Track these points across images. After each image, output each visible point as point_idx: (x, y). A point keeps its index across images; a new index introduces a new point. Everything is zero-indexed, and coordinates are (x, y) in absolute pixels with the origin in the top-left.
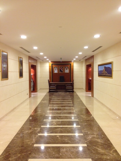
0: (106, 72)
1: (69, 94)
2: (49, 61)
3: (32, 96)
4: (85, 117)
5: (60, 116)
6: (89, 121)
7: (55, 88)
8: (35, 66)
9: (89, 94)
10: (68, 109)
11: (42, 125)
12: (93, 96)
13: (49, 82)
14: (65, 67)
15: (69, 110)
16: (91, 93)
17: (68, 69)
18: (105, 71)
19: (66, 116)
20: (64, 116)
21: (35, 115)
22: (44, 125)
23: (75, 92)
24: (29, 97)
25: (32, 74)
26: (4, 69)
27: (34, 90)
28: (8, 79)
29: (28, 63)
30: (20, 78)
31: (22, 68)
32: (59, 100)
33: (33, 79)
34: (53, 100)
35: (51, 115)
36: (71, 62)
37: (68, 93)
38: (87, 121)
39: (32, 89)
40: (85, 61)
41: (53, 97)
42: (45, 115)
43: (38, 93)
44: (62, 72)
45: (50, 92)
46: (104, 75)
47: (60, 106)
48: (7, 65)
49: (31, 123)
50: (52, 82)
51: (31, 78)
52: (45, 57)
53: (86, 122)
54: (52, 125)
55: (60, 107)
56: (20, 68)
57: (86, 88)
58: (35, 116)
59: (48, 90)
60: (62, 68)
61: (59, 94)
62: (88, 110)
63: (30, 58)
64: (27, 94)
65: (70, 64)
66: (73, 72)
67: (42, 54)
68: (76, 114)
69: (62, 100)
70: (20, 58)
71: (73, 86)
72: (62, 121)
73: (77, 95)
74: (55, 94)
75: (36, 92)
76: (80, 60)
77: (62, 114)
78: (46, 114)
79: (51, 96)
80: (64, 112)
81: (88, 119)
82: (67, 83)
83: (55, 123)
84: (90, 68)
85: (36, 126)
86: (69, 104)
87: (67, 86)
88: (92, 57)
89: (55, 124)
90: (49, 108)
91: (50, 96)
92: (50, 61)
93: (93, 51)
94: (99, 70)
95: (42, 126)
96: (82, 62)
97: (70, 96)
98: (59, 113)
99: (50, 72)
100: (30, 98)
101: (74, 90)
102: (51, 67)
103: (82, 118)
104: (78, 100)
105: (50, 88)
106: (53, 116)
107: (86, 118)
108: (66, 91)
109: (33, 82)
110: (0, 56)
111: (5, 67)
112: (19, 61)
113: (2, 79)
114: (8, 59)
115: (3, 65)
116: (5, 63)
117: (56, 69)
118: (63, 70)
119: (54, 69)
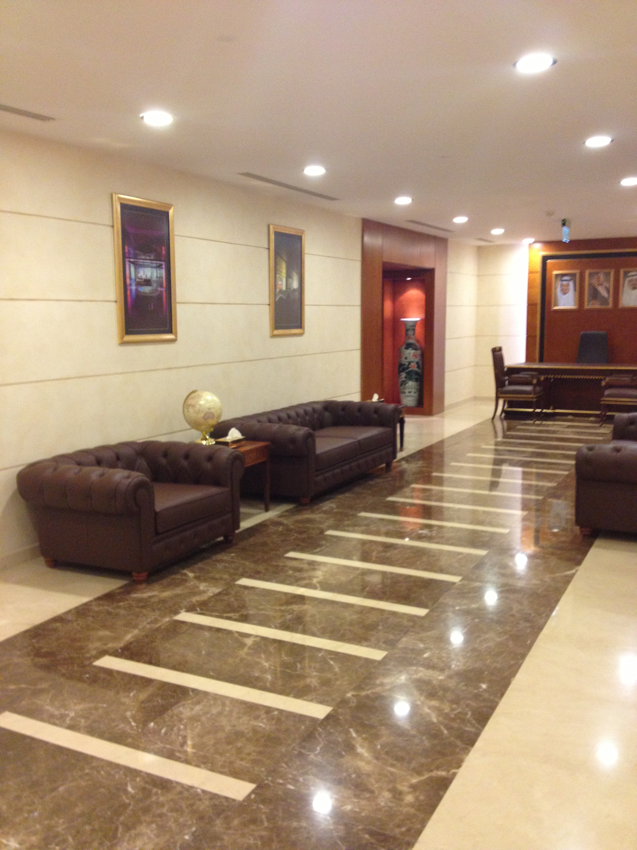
7: (531, 397)
8: (431, 272)
14: (626, 273)
25: (413, 318)
26: (146, 289)
27: (423, 405)
28: (175, 339)
29: (358, 258)
30: (278, 334)
31: (295, 285)
48: (162, 271)
50: (541, 360)
56: (282, 283)
63: (375, 228)
75: (431, 414)
87: (607, 387)
92: (530, 241)
99: (531, 305)
102: (538, 277)
108: (606, 416)
110: (113, 226)
111: (151, 277)
112: (269, 249)
113: (123, 337)
114: (176, 237)
115: (135, 268)
116: (148, 260)
117: (568, 285)
118: (608, 290)
119: (556, 288)
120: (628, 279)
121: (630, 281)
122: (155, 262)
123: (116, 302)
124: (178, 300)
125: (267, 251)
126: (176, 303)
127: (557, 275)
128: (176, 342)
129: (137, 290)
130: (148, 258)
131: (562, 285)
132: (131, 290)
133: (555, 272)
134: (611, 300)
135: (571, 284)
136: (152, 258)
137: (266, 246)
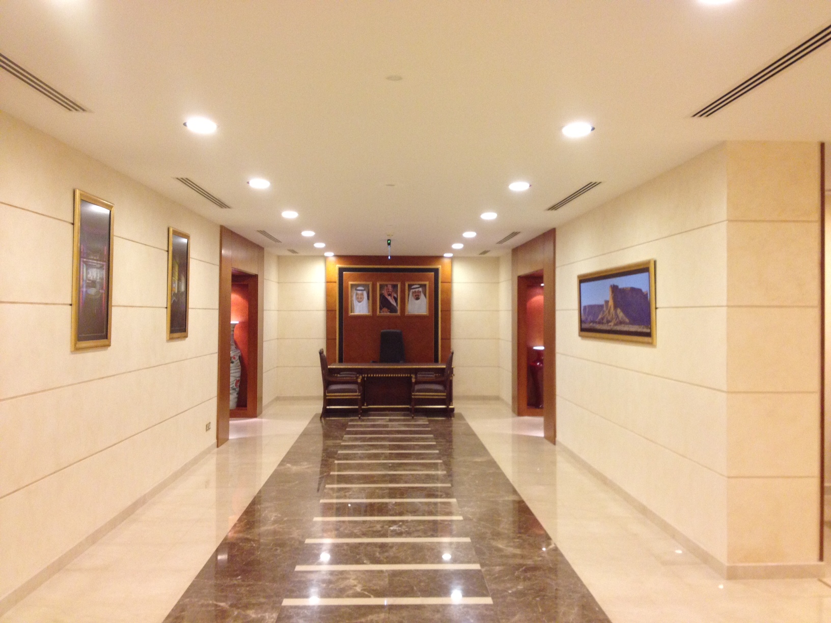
0: (621, 314)
1: (426, 426)
2: (326, 254)
3: (232, 437)
4: (518, 551)
5: (383, 546)
6: (538, 573)
7: (356, 395)
8: (254, 278)
9: (535, 426)
10: (426, 508)
11: (287, 597)
12: (551, 437)
13: (324, 361)
14: (410, 286)
15: (430, 513)
16: (540, 420)
17: (422, 296)
18: (616, 307)
19: (414, 546)
20: (403, 544)
21: (248, 540)
22: (296, 597)
23: (461, 417)
24: (214, 441)
25: (235, 321)
26: (92, 291)
27: (246, 406)
28: (109, 345)
29: (218, 262)
30: (171, 339)
31: (183, 288)
32: (376, 456)
33: (237, 347)
34: (346, 457)
35: (328, 541)
36: (438, 258)
37: (423, 421)
38: (526, 571)
39: (233, 397)
40: (510, 257)
41: (347, 440)
42: (302, 543)
43: (264, 420)
44: (392, 309)
45: (326, 413)
46: (611, 326)
47: (381, 488)
48: (104, 272)
49: (228, 581)
50: (341, 361)
51: (232, 342)
52: (308, 234)
53: (525, 579)
54: (341, 593)
55: (383, 497)
56: (176, 285)
57: (517, 398)
58: (247, 546)
59: (319, 407)
60: (390, 287)
61: (373, 426)
62: (530, 513)
63: (227, 235)
64: (208, 428)
65: (436, 271)
66: (448, 311)
67: (290, 215)
68: (466, 535)
69: (390, 456)
70: (178, 234)
71: (451, 382)
72: (395, 574)
73: (471, 434)
74: (354, 426)
75: (254, 415)
76: (485, 252)
77: (392, 536)
78: (310, 537)
79: (336, 438)
80: (407, 521)
81: (530, 562)
82: (416, 371)
83: (355, 582)
84: (538, 291)
85: (254, 601)
86: (429, 478)
87: (417, 383)
88: (550, 235)
89: (358, 589)
90: (322, 501)
91: (326, 436)
92: (330, 254)
93: (554, 208)
94: (583, 305)
95: (287, 602)
96: (496, 261)
97: (436, 438)
98: (378, 527)
99: (329, 311)
100: (221, 448)
101: (456, 405)
102: (336, 287)
103: (502, 557)
104: (478, 460)
105: (332, 396)
106: (347, 544)
107: (523, 557)
108: (415, 410)
109: (237, 362)
110: (73, 224)
111: (96, 279)
112: (168, 251)
113: (75, 344)
114: (115, 238)
115: (87, 269)
116: (95, 260)
117: (362, 294)
118: (396, 299)
119: (352, 297)
120: (412, 291)
121: (413, 292)
122: (99, 262)
123: (71, 305)
124: (113, 304)
125: (167, 253)
126: (112, 306)
127: (352, 285)
128: (109, 348)
129: (86, 291)
130: (95, 258)
131: (357, 294)
132: (82, 292)
133: (350, 283)
134: (399, 308)
135: (365, 293)
136: (98, 258)
137: (166, 249)
